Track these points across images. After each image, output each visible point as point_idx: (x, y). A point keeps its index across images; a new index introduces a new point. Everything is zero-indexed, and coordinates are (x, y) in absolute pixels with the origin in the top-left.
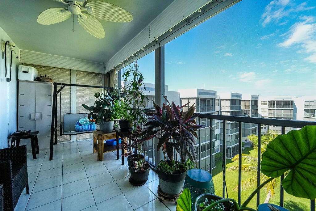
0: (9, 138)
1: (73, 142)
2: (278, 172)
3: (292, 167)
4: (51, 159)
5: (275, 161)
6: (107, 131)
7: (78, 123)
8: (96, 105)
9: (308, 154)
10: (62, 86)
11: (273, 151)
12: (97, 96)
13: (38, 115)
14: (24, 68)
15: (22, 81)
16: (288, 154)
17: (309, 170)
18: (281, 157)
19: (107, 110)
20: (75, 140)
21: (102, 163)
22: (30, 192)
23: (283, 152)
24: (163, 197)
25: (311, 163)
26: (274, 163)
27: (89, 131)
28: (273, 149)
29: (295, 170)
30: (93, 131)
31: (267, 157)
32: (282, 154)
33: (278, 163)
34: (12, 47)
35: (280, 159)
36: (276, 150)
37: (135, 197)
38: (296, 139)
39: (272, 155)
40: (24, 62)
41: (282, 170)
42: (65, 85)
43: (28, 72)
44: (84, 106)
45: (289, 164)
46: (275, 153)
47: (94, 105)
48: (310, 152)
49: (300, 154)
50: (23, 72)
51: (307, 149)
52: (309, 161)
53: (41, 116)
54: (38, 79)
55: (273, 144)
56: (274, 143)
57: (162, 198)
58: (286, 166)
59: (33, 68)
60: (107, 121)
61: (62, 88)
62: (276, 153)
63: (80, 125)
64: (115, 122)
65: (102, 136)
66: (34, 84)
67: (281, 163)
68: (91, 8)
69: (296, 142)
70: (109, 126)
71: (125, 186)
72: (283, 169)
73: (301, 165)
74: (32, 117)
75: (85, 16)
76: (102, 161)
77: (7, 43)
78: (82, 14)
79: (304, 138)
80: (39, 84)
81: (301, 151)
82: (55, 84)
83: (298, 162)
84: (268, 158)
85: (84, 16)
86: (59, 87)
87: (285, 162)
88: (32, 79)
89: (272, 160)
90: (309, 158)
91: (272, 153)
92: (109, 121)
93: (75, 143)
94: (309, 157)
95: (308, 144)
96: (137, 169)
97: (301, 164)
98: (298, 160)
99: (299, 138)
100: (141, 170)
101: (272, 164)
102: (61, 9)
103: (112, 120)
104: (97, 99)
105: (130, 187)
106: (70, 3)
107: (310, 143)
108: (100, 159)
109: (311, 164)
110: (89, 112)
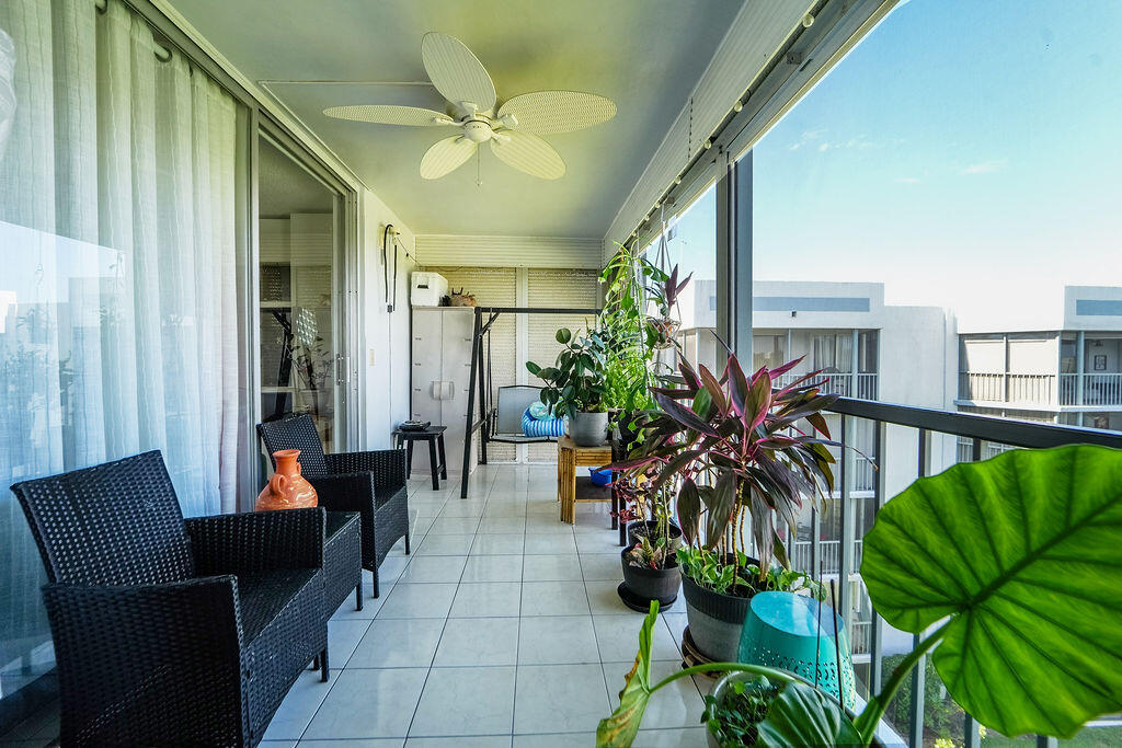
0: (394, 434)
1: (522, 463)
2: (918, 614)
3: (969, 605)
4: (464, 496)
5: (907, 569)
6: (585, 441)
7: (528, 414)
8: (560, 364)
9: (1021, 565)
10: (493, 314)
11: (899, 532)
12: (563, 337)
13: (445, 387)
14: (419, 278)
15: (419, 308)
16: (953, 551)
17: (1017, 625)
18: (927, 561)
19: (588, 381)
20: (525, 461)
21: (569, 528)
22: (411, 554)
23: (934, 541)
24: (693, 658)
25: (1031, 600)
26: (901, 577)
27: (551, 438)
28: (900, 528)
29: (976, 621)
30: (556, 438)
31: (881, 552)
32: (930, 550)
33: (915, 580)
34: (396, 236)
35: (925, 568)
36: (910, 532)
37: (617, 633)
38: (979, 499)
39: (897, 548)
40: (423, 263)
41: (930, 610)
42: (498, 311)
43: (427, 287)
44: (532, 367)
45: (954, 593)
46: (904, 541)
47: (557, 365)
48: (1031, 557)
49: (992, 558)
50: (419, 287)
51: (1019, 542)
52: (1022, 592)
53: (452, 388)
54: (446, 302)
55: (899, 509)
56: (902, 506)
57: (689, 662)
58: (943, 598)
59: (437, 275)
60: (591, 412)
61: (492, 320)
62: (912, 544)
63: (533, 419)
64: (611, 414)
65: (571, 451)
66: (437, 314)
67: (925, 582)
68: (510, 115)
69: (979, 511)
70: (590, 425)
71: (606, 601)
72: (936, 609)
73: (996, 602)
74: (436, 393)
75: (504, 137)
76: (571, 523)
77: (387, 229)
78: (496, 136)
79: (1004, 496)
80: (449, 312)
81: (998, 548)
82: (479, 311)
83: (987, 592)
84: (880, 557)
85: (502, 137)
86: (485, 317)
87: (943, 581)
88: (436, 303)
89: (893, 566)
90: (1022, 581)
91: (894, 541)
92: (597, 411)
93: (525, 469)
94: (1023, 575)
95: (1023, 522)
96: (636, 560)
97: (996, 598)
98: (987, 581)
99: (984, 496)
100: (649, 566)
101: (896, 581)
102: (453, 138)
103: (602, 410)
104: (564, 347)
105: (617, 607)
106: (466, 120)
107: (1030, 519)
108: (566, 517)
109: (1028, 603)
110: (542, 383)
